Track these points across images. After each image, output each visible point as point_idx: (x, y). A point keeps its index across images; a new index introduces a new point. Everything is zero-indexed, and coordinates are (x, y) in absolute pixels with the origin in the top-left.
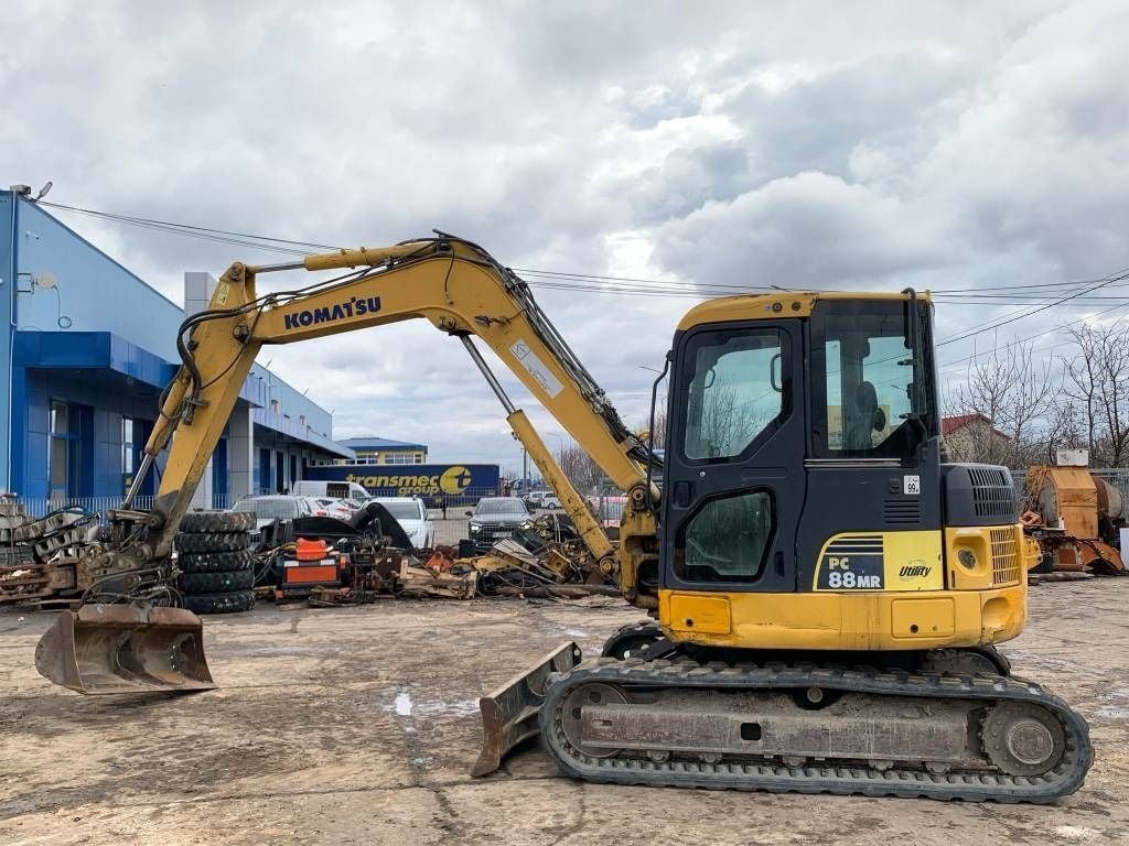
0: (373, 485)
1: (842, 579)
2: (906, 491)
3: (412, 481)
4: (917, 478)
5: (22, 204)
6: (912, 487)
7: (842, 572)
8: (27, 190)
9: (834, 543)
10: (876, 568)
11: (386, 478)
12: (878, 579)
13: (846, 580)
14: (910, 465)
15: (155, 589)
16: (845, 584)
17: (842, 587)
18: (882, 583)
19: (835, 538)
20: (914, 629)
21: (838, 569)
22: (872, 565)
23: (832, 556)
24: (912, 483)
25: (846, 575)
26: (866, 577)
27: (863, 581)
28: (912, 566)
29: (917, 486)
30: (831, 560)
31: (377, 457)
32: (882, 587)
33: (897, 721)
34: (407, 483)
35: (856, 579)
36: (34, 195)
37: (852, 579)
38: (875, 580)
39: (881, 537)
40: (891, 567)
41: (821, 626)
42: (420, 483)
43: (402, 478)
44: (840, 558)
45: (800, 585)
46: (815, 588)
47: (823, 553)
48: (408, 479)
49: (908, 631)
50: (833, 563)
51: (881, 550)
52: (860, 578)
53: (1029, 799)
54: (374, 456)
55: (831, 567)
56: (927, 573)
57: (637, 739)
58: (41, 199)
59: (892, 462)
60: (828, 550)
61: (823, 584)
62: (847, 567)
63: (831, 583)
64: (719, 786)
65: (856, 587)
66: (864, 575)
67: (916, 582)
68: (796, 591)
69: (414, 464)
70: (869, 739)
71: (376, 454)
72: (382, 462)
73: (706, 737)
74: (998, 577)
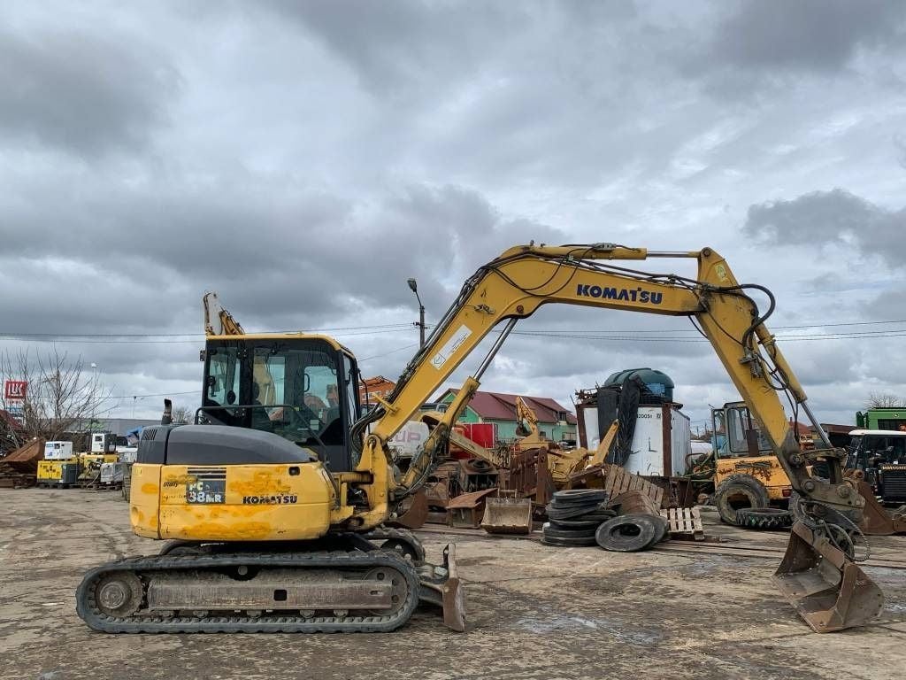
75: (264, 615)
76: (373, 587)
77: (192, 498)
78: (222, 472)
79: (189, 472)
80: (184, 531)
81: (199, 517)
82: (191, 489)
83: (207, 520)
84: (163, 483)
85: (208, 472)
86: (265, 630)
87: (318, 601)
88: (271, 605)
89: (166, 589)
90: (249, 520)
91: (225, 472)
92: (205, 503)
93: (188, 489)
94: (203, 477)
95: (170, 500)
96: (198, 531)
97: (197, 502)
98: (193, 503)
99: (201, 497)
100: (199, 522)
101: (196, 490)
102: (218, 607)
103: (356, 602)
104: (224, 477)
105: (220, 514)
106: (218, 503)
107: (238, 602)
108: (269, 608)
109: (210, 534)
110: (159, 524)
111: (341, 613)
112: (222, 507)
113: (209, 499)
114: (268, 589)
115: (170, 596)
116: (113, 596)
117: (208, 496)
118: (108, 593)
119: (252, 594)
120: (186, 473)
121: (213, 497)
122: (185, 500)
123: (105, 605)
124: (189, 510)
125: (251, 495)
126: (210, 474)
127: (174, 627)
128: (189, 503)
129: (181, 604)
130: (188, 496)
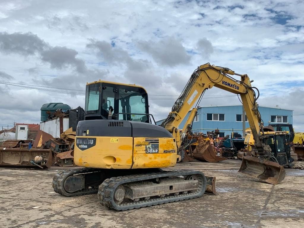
75: (166, 196)
76: (194, 182)
77: (148, 151)
78: (157, 140)
79: (146, 140)
80: (144, 165)
81: (151, 159)
82: (147, 147)
83: (153, 160)
84: (135, 145)
85: (153, 140)
86: (171, 202)
87: (181, 189)
88: (169, 192)
89: (138, 190)
90: (165, 159)
91: (158, 140)
92: (152, 153)
93: (146, 147)
94: (152, 142)
95: (138, 152)
96: (150, 164)
97: (149, 153)
98: (148, 153)
99: (151, 150)
100: (150, 161)
101: (149, 148)
102: (154, 195)
103: (190, 188)
104: (158, 142)
105: (157, 157)
106: (156, 153)
107: (160, 192)
108: (168, 193)
109: (153, 165)
110: (133, 163)
111: (186, 193)
112: (158, 154)
113: (154, 151)
114: (168, 186)
115: (139, 192)
116: (120, 195)
117: (153, 150)
118: (118, 194)
119: (164, 188)
120: (145, 141)
121: (155, 150)
122: (145, 152)
123: (117, 199)
124: (147, 156)
125: (166, 150)
126: (154, 141)
127: (144, 205)
128: (146, 153)
129: (143, 195)
130: (146, 150)
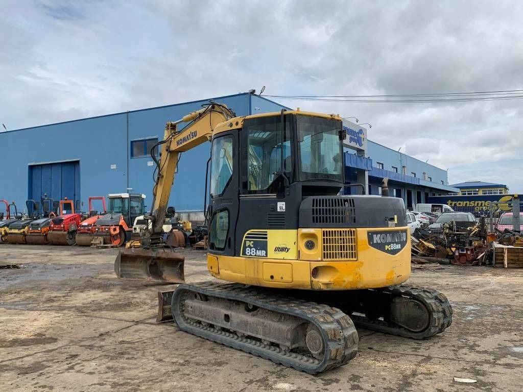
0: (461, 205)
1: (251, 251)
2: (278, 210)
3: (482, 203)
4: (284, 203)
5: (253, 97)
6: (281, 208)
7: (251, 248)
8: (254, 91)
9: (248, 234)
10: (263, 246)
11: (468, 202)
12: (265, 252)
13: (252, 252)
14: (281, 197)
15: (160, 244)
16: (252, 254)
17: (251, 255)
18: (266, 254)
19: (248, 232)
20: (272, 277)
21: (249, 246)
22: (262, 245)
23: (248, 240)
24: (281, 206)
25: (252, 249)
26: (260, 251)
27: (259, 253)
28: (281, 247)
29: (284, 207)
30: (247, 242)
31: (478, 191)
32: (267, 256)
33: (270, 322)
34: (480, 205)
35: (256, 252)
36: (257, 93)
37: (254, 252)
38: (264, 253)
39: (267, 232)
40: (271, 247)
41: (240, 272)
42: (486, 205)
43: (476, 202)
44: (250, 241)
45: (236, 253)
46: (241, 255)
47: (244, 239)
48: (480, 202)
49: (269, 278)
50: (248, 243)
51: (266, 238)
52: (258, 251)
53: (305, 370)
54: (476, 191)
55: (247, 246)
56: (288, 251)
57: (198, 316)
58: (262, 94)
59: (273, 196)
60: (246, 237)
61: (244, 253)
62: (252, 246)
63: (247, 253)
64: (212, 340)
65: (256, 255)
66: (259, 250)
67: (282, 255)
68: (235, 256)
69: (499, 194)
70: (260, 328)
71: (477, 190)
72: (480, 194)
73: (215, 318)
74: (325, 256)
